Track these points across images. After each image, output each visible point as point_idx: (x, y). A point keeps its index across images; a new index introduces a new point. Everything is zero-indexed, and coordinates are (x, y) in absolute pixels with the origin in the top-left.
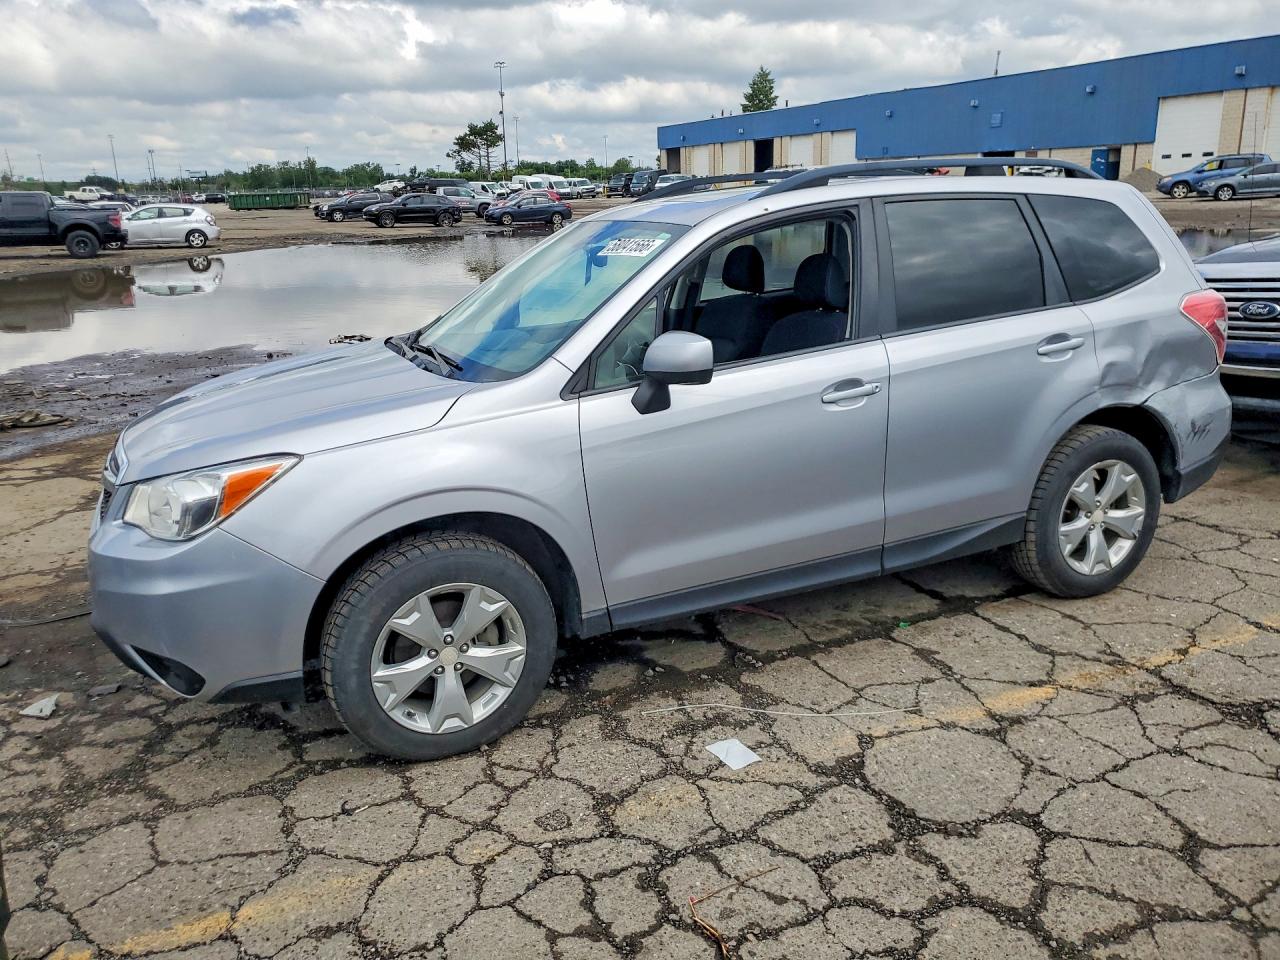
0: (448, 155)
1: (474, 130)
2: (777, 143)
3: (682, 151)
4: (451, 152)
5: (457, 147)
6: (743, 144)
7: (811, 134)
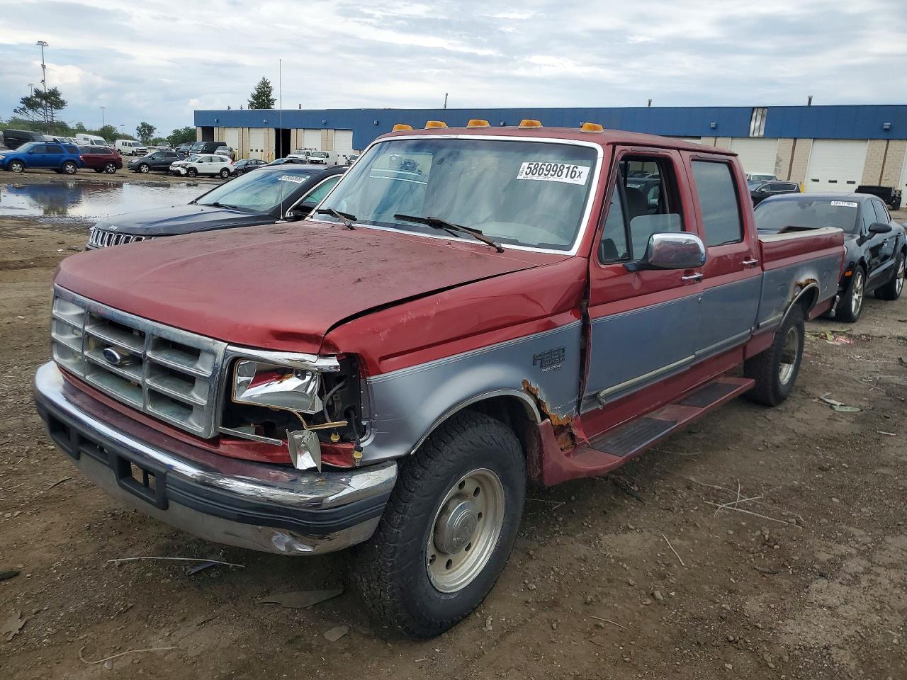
0: (15, 111)
1: (38, 93)
2: (293, 132)
3: (216, 130)
4: (18, 109)
5: (22, 106)
6: (267, 130)
7: (320, 129)
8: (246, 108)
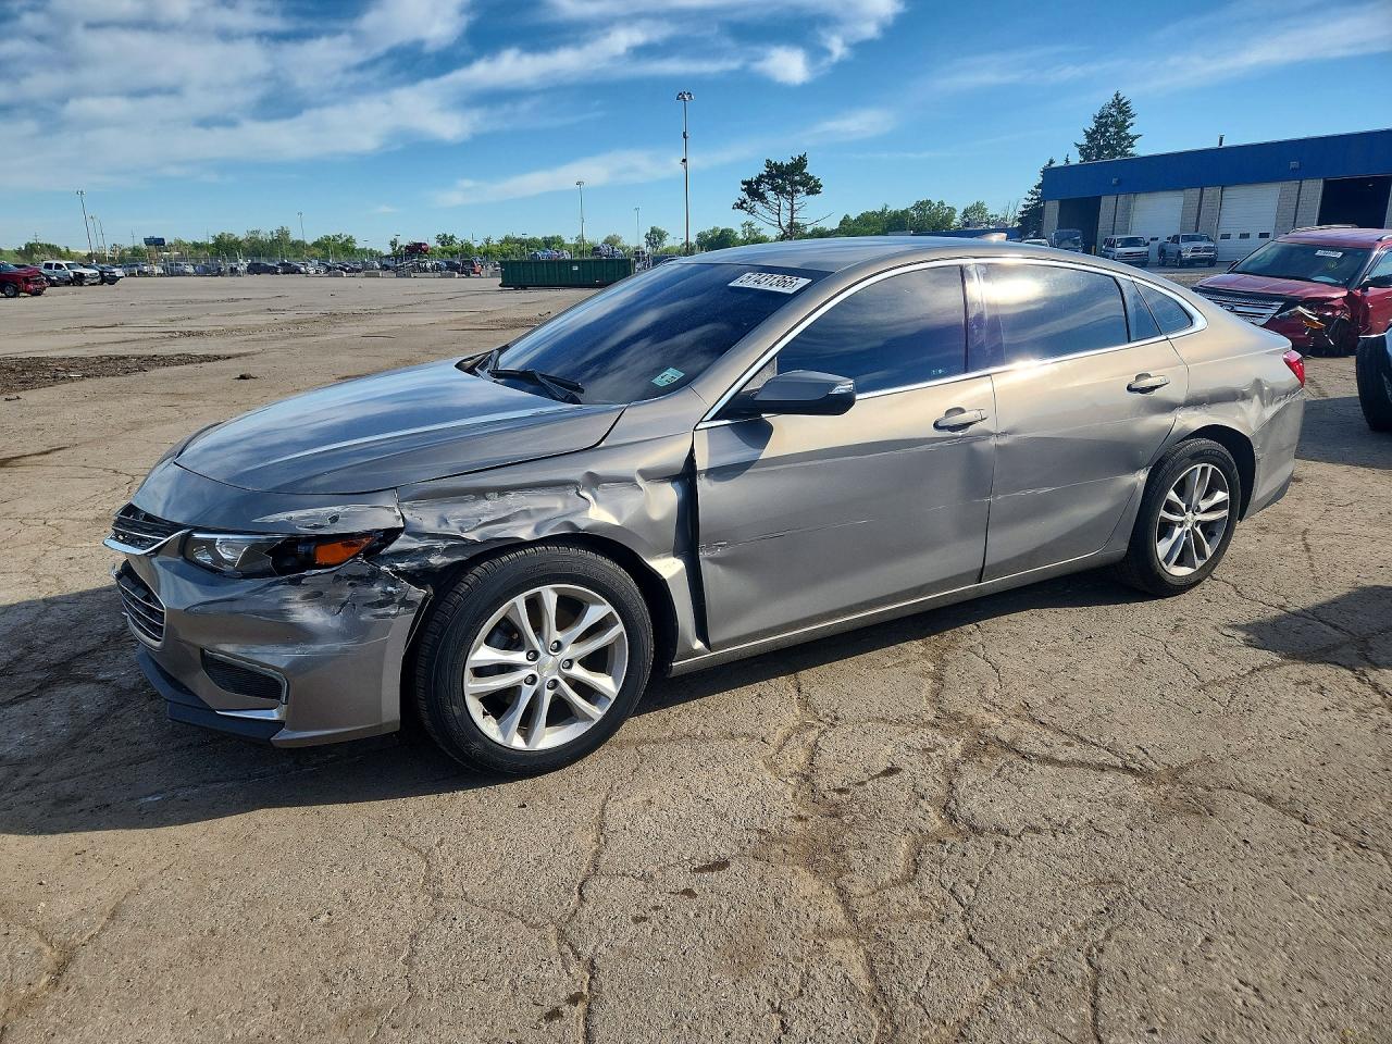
0: (737, 206)
3: (1107, 203)
5: (744, 195)
6: (1292, 186)
8: (1076, 159)
